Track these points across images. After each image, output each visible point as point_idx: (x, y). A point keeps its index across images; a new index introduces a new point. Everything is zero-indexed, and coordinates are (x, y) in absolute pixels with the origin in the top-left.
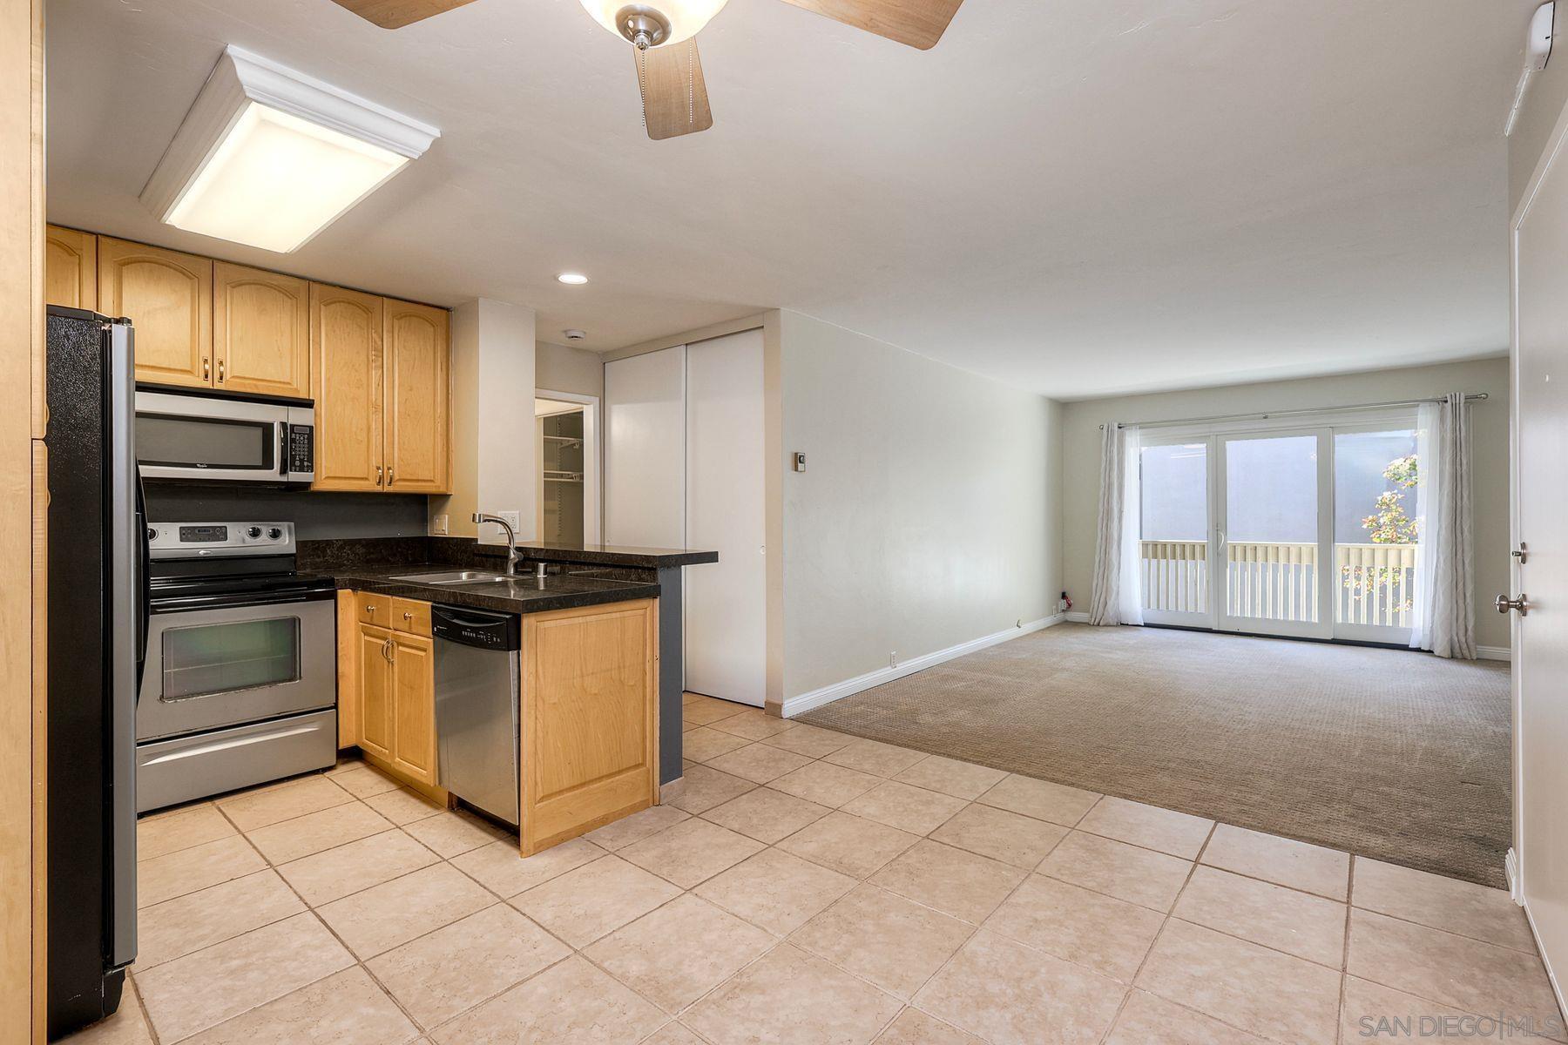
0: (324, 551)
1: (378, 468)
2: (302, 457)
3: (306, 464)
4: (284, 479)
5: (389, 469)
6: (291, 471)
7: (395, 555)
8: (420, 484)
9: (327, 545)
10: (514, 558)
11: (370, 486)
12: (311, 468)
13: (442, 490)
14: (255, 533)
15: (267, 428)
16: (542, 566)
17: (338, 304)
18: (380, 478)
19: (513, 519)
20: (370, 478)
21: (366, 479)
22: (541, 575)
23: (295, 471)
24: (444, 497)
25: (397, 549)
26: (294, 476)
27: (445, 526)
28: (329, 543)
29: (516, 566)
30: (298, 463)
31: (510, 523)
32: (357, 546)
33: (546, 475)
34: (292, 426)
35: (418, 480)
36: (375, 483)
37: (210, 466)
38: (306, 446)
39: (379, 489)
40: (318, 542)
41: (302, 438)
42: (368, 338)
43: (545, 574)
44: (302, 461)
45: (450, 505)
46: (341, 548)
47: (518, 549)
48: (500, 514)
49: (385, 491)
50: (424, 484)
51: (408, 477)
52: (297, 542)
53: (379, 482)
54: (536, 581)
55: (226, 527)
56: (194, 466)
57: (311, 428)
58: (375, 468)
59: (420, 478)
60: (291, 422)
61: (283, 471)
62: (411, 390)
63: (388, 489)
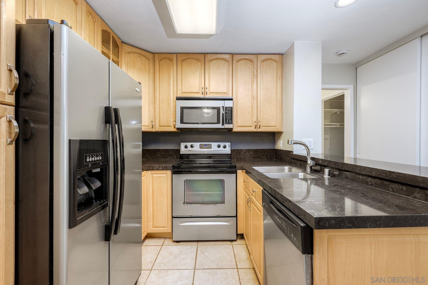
0: (240, 153)
1: (255, 122)
2: (229, 119)
3: (230, 121)
4: (223, 127)
5: (259, 122)
6: (225, 124)
7: (263, 156)
8: (271, 128)
9: (241, 151)
10: (310, 164)
11: (252, 129)
12: (232, 123)
13: (279, 130)
14: (219, 146)
15: (218, 109)
16: (327, 171)
17: (242, 61)
18: (256, 126)
19: (310, 142)
20: (253, 126)
21: (251, 126)
22: (326, 176)
23: (227, 124)
24: (280, 133)
25: (264, 153)
26: (227, 126)
27: (281, 145)
28: (241, 150)
29: (311, 167)
30: (227, 121)
31: (308, 145)
32: (251, 152)
33: (325, 125)
34: (226, 108)
35: (270, 126)
36: (254, 128)
37: (203, 123)
38: (230, 114)
39: (255, 130)
40: (238, 150)
41: (229, 112)
42: (252, 72)
43: (329, 175)
44: (229, 120)
45: (283, 136)
46: (245, 152)
47: (313, 159)
48: (304, 140)
49: (258, 131)
50: (272, 128)
51: (266, 125)
52: (231, 150)
53: (256, 128)
54: (323, 179)
55: (211, 144)
56: (198, 123)
57: (232, 108)
58: (254, 122)
59: (271, 125)
60: (226, 106)
61: (223, 125)
62: (267, 90)
63: (259, 130)
